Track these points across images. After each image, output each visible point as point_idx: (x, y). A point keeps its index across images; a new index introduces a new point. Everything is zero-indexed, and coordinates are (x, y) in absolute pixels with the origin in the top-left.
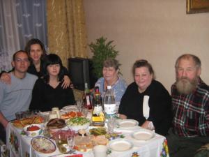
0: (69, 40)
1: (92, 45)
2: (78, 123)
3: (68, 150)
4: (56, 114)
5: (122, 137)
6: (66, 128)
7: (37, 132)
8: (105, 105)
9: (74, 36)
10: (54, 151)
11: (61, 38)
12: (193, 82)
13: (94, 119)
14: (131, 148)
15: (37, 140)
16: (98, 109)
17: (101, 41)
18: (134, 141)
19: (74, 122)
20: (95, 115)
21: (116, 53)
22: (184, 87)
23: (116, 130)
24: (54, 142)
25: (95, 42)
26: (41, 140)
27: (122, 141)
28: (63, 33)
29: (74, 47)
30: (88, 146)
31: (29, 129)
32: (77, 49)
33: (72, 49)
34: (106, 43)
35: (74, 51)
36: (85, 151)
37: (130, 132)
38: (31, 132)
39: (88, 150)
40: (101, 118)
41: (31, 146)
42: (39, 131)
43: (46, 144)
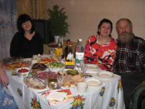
1: (49, 10)
2: (58, 66)
3: (56, 87)
6: (47, 70)
7: (27, 73)
10: (45, 87)
11: (26, 5)
13: (67, 63)
15: (28, 80)
16: (70, 56)
20: (69, 61)
24: (43, 81)
26: (31, 79)
29: (36, 12)
30: (72, 83)
31: (19, 71)
32: (38, 13)
33: (34, 13)
35: (36, 15)
36: (69, 86)
38: (23, 74)
41: (24, 84)
43: (37, 83)
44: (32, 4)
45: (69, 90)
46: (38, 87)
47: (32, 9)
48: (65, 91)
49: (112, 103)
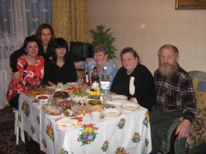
0: (71, 26)
1: (92, 31)
2: (79, 95)
4: (60, 88)
5: (113, 107)
6: (69, 99)
7: (46, 100)
9: (76, 22)
10: (59, 114)
11: (64, 24)
12: (173, 67)
13: (92, 93)
14: (120, 115)
15: (46, 106)
16: (95, 85)
17: (101, 28)
18: (123, 111)
19: (76, 94)
20: (93, 90)
21: (113, 39)
22: (165, 71)
23: (108, 102)
24: (60, 108)
25: (95, 29)
26: (49, 106)
27: (114, 110)
28: (66, 19)
29: (76, 32)
30: (87, 112)
31: (39, 98)
32: (78, 34)
33: (74, 33)
34: (105, 30)
35: (76, 36)
36: (84, 115)
37: (120, 104)
38: (42, 100)
39: (87, 115)
40: (98, 93)
41: (41, 111)
42: (47, 100)
43: (53, 110)
44: (71, 23)
45: (81, 118)
46: (53, 114)
47: (72, 29)
49: (136, 139)
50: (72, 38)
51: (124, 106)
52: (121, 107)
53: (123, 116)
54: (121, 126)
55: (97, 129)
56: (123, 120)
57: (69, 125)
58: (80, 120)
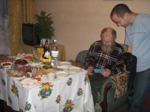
0: (23, 12)
2: (35, 62)
3: (31, 76)
4: (19, 57)
5: (62, 70)
6: (27, 65)
7: (10, 66)
8: (52, 52)
9: (26, 9)
10: (22, 76)
11: (17, 10)
13: (45, 60)
14: (68, 75)
15: (10, 71)
16: (47, 54)
17: (43, 13)
18: (70, 72)
19: (33, 61)
20: (46, 58)
23: (59, 67)
24: (22, 72)
25: (39, 14)
26: (13, 71)
27: (63, 72)
28: (19, 6)
29: (26, 16)
30: (43, 74)
31: (4, 65)
32: (28, 18)
33: (24, 18)
34: (46, 15)
35: (26, 20)
36: (42, 76)
38: (6, 66)
39: (43, 76)
40: (49, 60)
43: (16, 73)
44: (23, 10)
45: (40, 78)
46: (16, 76)
47: (23, 14)
48: (37, 79)
49: (80, 93)
50: (23, 21)
51: (70, 69)
52: (68, 69)
53: (70, 76)
54: (69, 83)
55: (52, 86)
56: (70, 79)
57: (32, 83)
58: (39, 79)
